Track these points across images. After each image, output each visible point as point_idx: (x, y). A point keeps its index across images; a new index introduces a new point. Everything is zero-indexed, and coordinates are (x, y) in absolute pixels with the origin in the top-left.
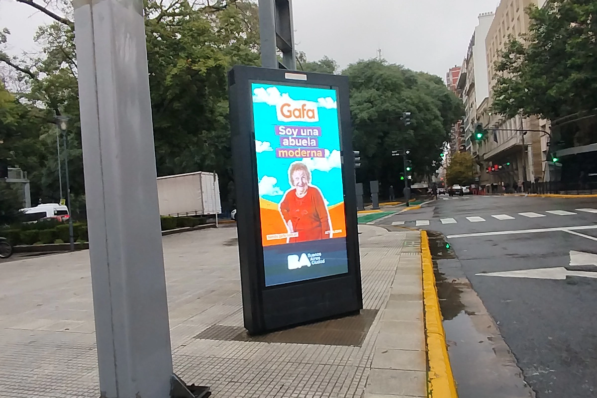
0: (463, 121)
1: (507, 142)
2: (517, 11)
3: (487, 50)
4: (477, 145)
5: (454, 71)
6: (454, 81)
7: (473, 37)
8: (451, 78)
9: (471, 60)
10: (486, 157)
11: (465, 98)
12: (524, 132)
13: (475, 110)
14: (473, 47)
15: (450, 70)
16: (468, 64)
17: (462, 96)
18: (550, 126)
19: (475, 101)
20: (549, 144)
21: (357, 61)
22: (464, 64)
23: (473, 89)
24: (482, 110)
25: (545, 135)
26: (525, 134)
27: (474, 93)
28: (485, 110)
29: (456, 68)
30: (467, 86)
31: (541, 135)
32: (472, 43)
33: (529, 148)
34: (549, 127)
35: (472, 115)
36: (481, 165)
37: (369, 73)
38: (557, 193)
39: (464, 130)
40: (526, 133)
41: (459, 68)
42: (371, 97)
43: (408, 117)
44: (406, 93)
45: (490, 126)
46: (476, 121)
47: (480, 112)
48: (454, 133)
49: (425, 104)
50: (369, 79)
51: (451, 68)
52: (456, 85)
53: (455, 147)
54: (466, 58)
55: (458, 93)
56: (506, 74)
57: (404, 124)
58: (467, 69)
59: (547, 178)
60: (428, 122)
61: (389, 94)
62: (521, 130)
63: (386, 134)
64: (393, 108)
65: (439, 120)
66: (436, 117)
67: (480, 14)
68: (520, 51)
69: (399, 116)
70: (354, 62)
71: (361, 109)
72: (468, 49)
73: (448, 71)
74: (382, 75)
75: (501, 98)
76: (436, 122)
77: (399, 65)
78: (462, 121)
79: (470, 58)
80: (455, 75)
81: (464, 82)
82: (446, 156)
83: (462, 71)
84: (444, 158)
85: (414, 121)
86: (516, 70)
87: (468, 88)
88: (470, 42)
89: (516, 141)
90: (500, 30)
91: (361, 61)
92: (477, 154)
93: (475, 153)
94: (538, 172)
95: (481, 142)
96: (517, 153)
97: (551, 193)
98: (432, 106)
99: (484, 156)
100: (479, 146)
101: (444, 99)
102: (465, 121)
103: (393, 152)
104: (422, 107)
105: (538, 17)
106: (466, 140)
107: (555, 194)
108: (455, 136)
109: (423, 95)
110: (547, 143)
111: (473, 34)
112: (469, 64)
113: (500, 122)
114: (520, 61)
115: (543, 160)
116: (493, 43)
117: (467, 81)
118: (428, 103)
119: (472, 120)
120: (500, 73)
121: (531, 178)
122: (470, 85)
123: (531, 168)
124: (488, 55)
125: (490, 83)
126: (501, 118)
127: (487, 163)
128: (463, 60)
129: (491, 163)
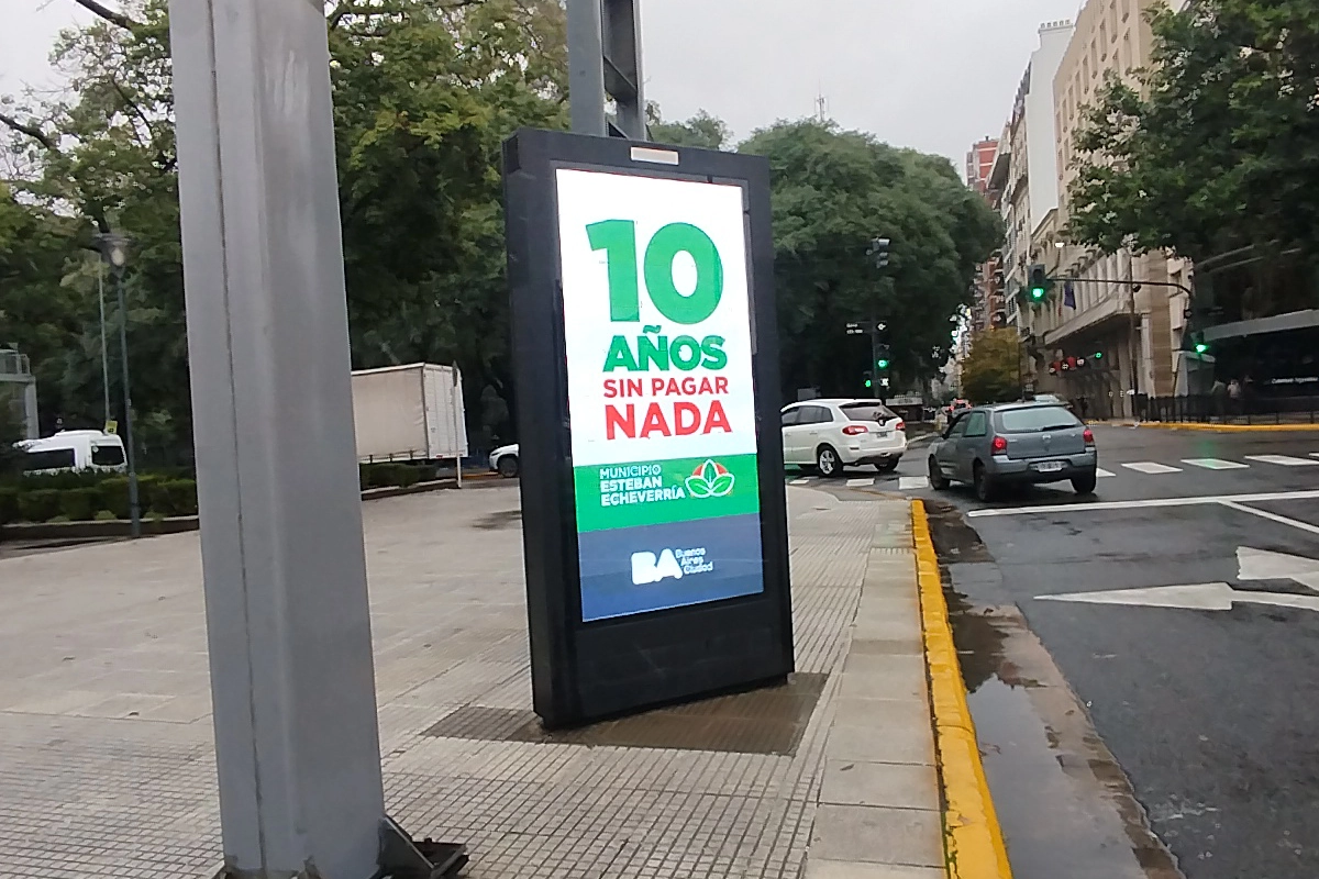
0: (1001, 260)
1: (1096, 307)
2: (1124, 20)
3: (1056, 104)
4: (1032, 313)
5: (984, 148)
6: (984, 171)
7: (1027, 75)
8: (977, 165)
9: (1021, 125)
10: (1049, 339)
11: (1006, 210)
12: (1135, 286)
13: (1028, 235)
14: (1026, 96)
15: (975, 146)
16: (1013, 133)
17: (999, 204)
18: (1192, 273)
19: (1029, 216)
20: (1188, 314)
21: (774, 122)
22: (1005, 134)
23: (1024, 191)
24: (1044, 235)
25: (1179, 293)
26: (1137, 290)
27: (1025, 199)
28: (1050, 237)
29: (988, 143)
30: (1012, 183)
31: (1170, 294)
32: (1025, 88)
33: (1145, 322)
34: (1190, 277)
35: (1020, 245)
36: (1039, 358)
37: (798, 149)
38: (1203, 421)
39: (1002, 279)
40: (1139, 288)
41: (995, 144)
42: (802, 202)
43: (883, 249)
44: (879, 196)
45: (1061, 271)
46: (1029, 261)
47: (1039, 241)
48: (981, 285)
49: (923, 221)
50: (799, 164)
51: (977, 143)
52: (987, 180)
53: (982, 316)
54: (1011, 120)
55: (992, 197)
56: (1099, 159)
57: (875, 265)
58: (1011, 144)
59: (1181, 387)
60: (927, 262)
61: (842, 197)
62: (1128, 282)
63: (833, 284)
64: (851, 228)
65: (951, 258)
66: (944, 252)
67: (1043, 25)
68: (1131, 107)
69: (864, 245)
70: (767, 124)
71: (780, 229)
72: (1014, 102)
73: (971, 150)
74: (826, 154)
75: (1088, 209)
76: (944, 262)
77: (865, 135)
78: (998, 260)
79: (1019, 122)
80: (985, 157)
81: (1004, 174)
82: (963, 336)
83: (1001, 150)
84: (958, 340)
85: (895, 257)
86: (1120, 150)
87: (1013, 188)
88: (1019, 86)
89: (1116, 305)
90: (1085, 61)
91: (782, 124)
92: (1031, 332)
93: (1025, 331)
94: (1162, 375)
95: (1040, 308)
96: (1118, 331)
97: (1190, 420)
98: (936, 227)
99: (1047, 338)
100: (1036, 315)
101: (964, 211)
102: (1005, 261)
103: (849, 326)
104: (913, 227)
105: (1172, 32)
106: (1007, 302)
107: (1198, 422)
108: (983, 293)
109: (917, 202)
110: (1185, 311)
111: (1026, 67)
112: (1017, 135)
113: (1083, 262)
114: (1128, 131)
115: (1173, 348)
116: (1071, 89)
117: (1012, 171)
118: (926, 221)
119: (1021, 258)
120: (1084, 156)
121: (1149, 388)
122: (1019, 181)
123: (1147, 366)
124: (1058, 116)
125: (1061, 178)
126: (1084, 255)
127: (1051, 352)
128: (1004, 126)
129: (1060, 353)
